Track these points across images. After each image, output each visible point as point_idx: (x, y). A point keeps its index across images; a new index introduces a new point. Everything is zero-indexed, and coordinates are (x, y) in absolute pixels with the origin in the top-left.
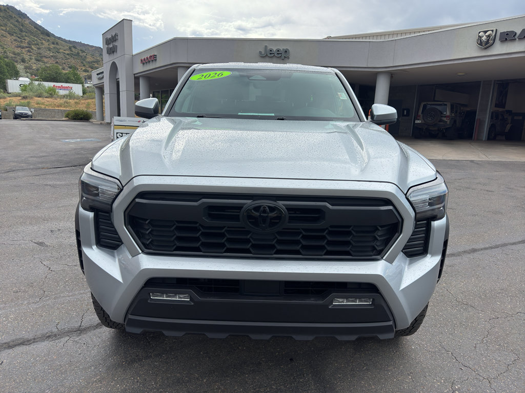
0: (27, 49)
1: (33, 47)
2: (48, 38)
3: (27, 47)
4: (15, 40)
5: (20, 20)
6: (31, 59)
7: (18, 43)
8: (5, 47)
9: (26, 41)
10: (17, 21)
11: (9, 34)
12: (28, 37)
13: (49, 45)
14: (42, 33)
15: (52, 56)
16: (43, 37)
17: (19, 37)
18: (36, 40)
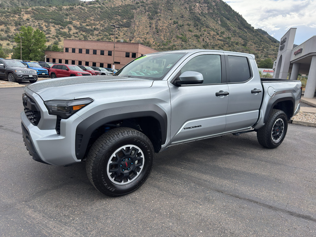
0: (261, 51)
1: (265, 49)
2: (275, 44)
3: (261, 50)
4: (256, 47)
5: (262, 36)
6: (262, 56)
7: (258, 48)
8: (251, 50)
9: (262, 47)
10: (261, 37)
11: (254, 44)
12: (264, 44)
13: (274, 48)
14: (272, 41)
15: (274, 54)
16: (272, 44)
17: (259, 45)
18: (268, 46)
